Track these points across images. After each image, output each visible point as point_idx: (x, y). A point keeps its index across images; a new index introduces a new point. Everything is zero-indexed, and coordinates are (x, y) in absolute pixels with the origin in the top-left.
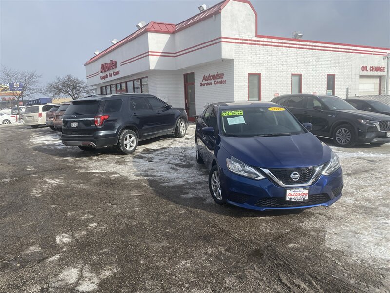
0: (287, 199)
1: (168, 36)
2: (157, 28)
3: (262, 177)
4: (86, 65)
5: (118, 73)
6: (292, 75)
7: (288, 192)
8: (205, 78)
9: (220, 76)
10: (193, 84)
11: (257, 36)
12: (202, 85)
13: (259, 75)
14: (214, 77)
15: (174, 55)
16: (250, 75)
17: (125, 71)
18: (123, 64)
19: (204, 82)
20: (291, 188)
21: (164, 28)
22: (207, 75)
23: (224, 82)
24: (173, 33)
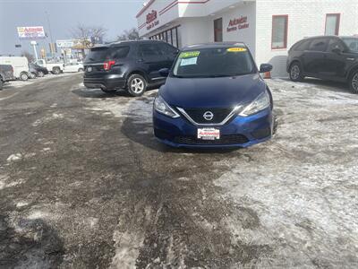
0: (199, 137)
3: (178, 115)
4: (137, 17)
5: (157, 23)
6: (328, 15)
7: (199, 130)
8: (231, 23)
9: (244, 19)
10: (221, 30)
12: (229, 30)
13: (286, 17)
14: (239, 21)
16: (275, 17)
17: (163, 20)
18: (161, 13)
19: (231, 27)
20: (202, 127)
22: (233, 19)
23: (246, 26)
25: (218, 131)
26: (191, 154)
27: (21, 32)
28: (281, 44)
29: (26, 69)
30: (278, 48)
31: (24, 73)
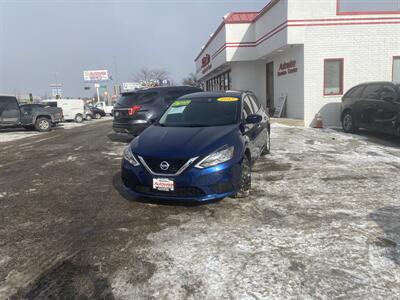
0: (154, 187)
1: (248, 25)
2: (236, 18)
3: (138, 164)
4: (196, 60)
6: (395, 58)
7: (155, 180)
8: (281, 67)
9: (293, 63)
11: (338, 14)
12: (279, 74)
13: (341, 61)
14: (288, 65)
15: (253, 44)
16: (326, 61)
17: (215, 64)
18: (215, 56)
19: (281, 71)
21: (244, 18)
23: (295, 70)
24: (254, 21)
25: (172, 182)
26: (155, 205)
27: (87, 76)
28: (336, 90)
29: (82, 112)
30: (332, 94)
31: (79, 115)
